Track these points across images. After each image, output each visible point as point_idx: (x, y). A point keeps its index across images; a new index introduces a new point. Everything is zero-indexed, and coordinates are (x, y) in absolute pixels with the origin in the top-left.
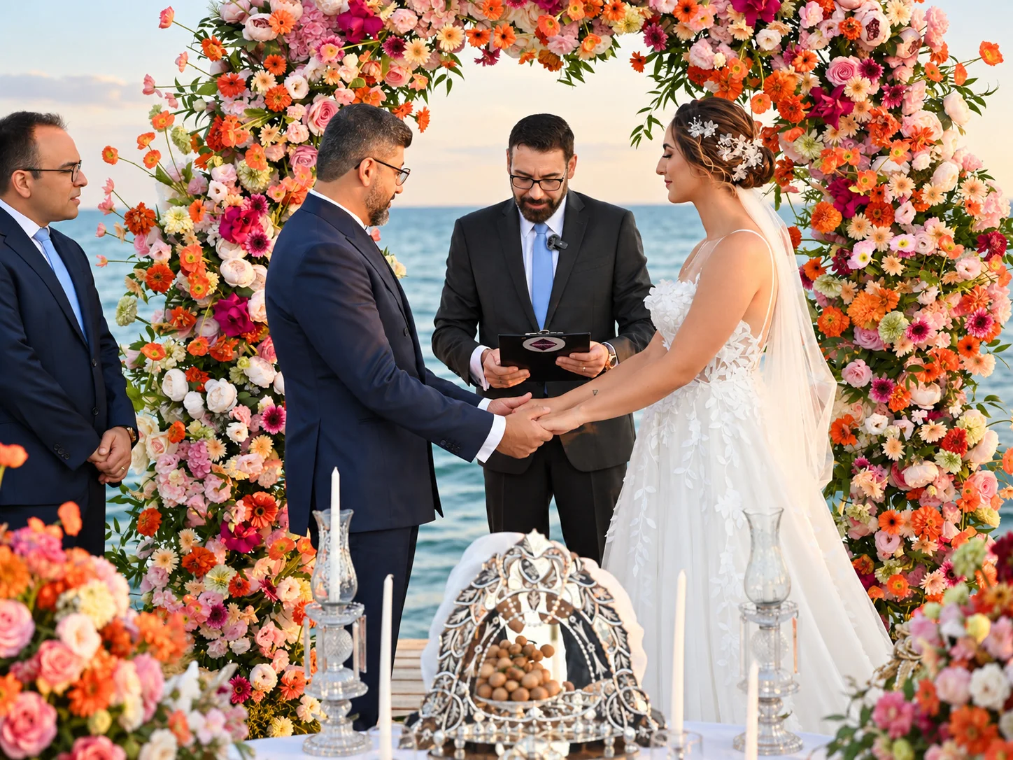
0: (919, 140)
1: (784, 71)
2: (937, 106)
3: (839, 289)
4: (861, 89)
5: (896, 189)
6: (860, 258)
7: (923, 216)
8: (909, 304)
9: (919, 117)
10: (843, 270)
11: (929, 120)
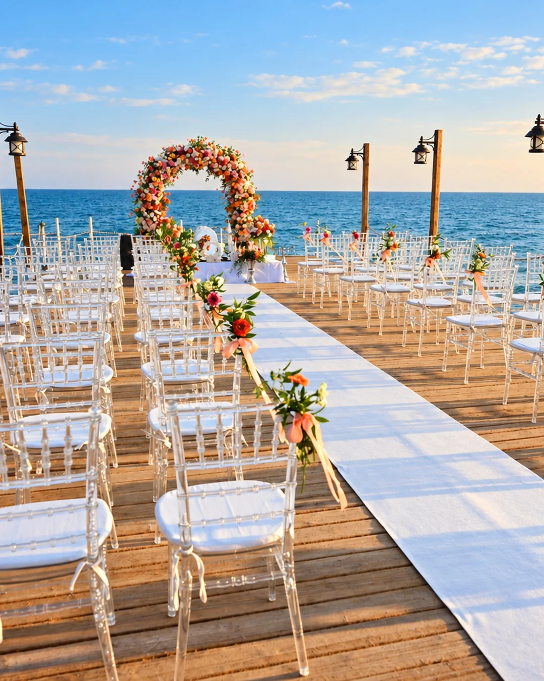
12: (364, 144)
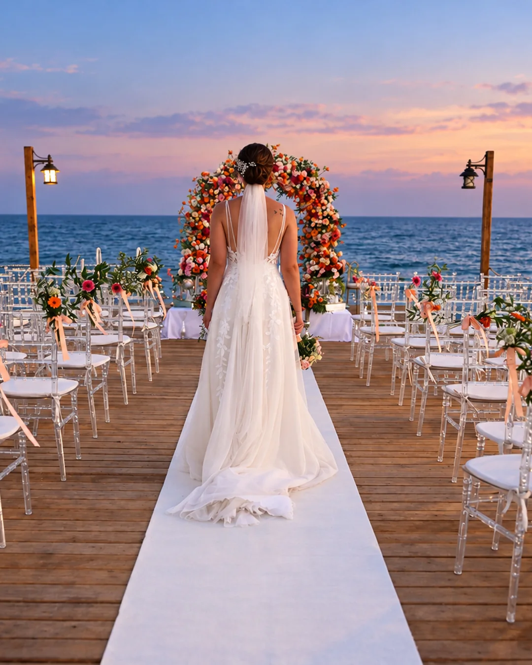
0: (323, 205)
1: (301, 193)
2: (326, 198)
3: (309, 230)
4: (314, 196)
5: (320, 213)
6: (313, 225)
7: (324, 218)
8: (321, 233)
9: (323, 201)
10: (310, 227)
11: (326, 202)
12: (487, 152)
